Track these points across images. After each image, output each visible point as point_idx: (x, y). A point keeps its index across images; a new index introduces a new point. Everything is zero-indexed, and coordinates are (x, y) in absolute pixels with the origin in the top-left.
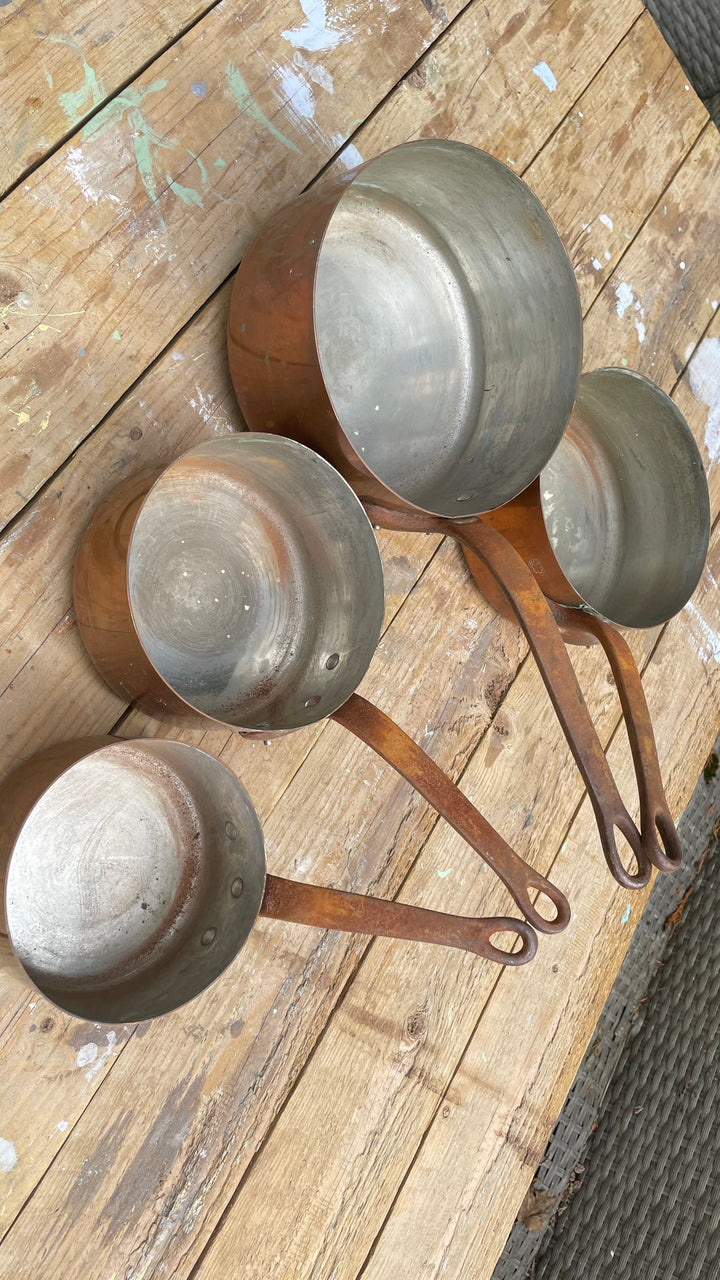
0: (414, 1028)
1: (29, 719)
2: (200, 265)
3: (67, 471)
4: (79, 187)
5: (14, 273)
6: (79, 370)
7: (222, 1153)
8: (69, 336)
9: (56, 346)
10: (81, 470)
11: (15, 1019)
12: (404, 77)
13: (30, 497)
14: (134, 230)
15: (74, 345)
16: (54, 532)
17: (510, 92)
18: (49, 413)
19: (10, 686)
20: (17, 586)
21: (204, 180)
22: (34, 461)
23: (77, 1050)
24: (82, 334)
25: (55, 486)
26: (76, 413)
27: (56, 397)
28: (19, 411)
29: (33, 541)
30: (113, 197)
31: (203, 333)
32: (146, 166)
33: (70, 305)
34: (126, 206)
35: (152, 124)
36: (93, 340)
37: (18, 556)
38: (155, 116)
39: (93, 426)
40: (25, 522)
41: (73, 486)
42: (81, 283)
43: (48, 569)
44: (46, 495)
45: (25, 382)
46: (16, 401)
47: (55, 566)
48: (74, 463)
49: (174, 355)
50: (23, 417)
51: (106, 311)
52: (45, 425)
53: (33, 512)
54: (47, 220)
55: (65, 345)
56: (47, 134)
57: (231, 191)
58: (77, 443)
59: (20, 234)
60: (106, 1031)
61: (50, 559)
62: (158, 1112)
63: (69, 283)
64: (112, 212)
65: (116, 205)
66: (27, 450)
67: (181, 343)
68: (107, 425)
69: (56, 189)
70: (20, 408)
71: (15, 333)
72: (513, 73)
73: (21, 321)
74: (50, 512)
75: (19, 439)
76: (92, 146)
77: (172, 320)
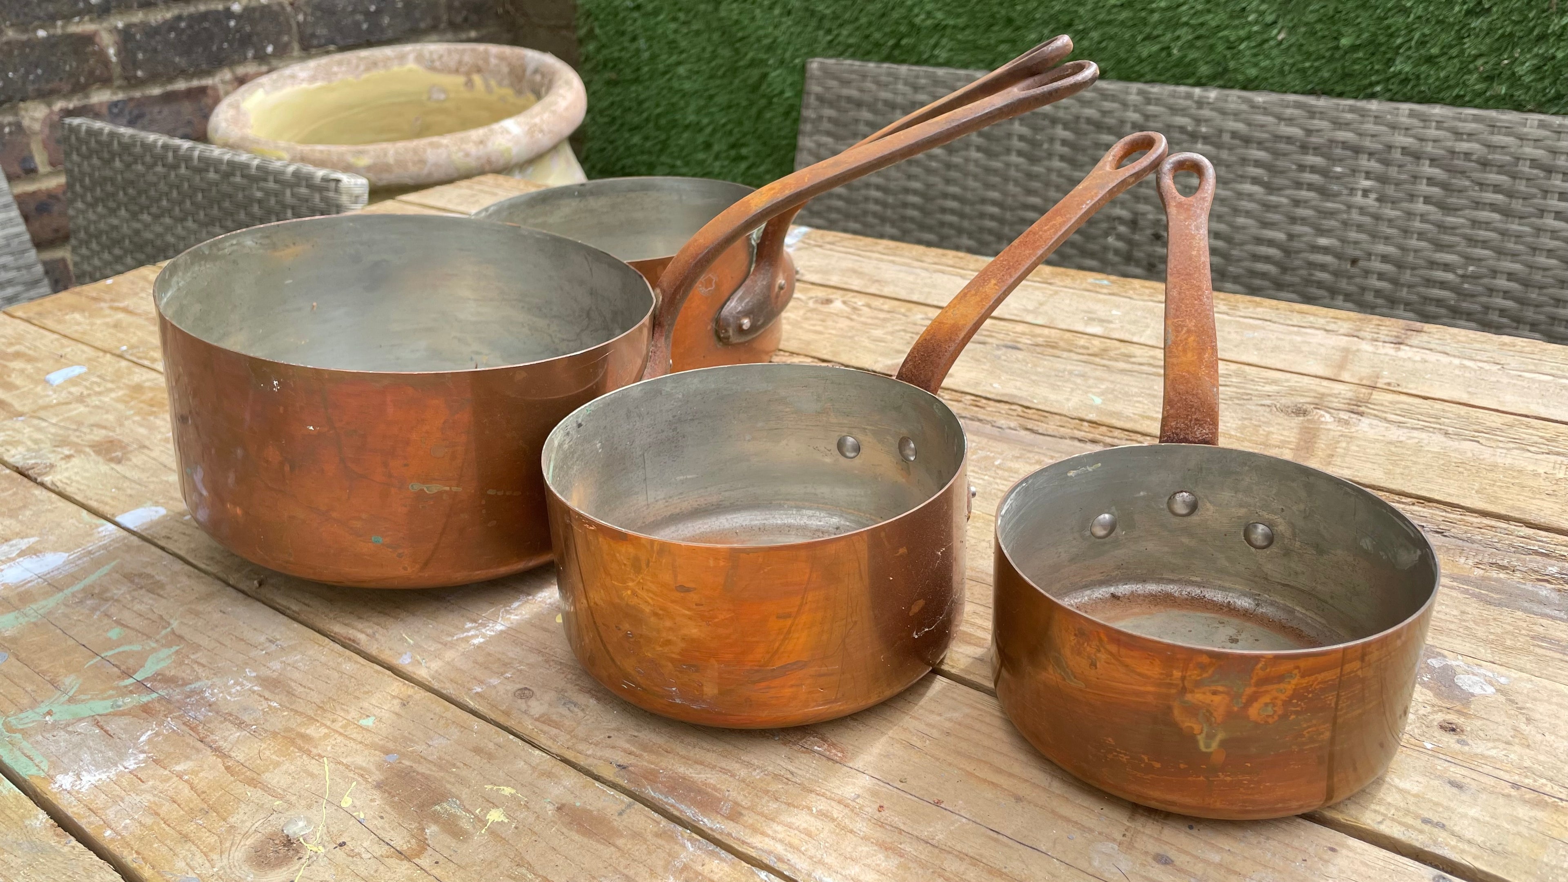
0: (1300, 412)
1: (985, 781)
2: (268, 644)
3: (582, 762)
4: (120, 775)
5: (250, 842)
6: (421, 758)
7: (1542, 554)
8: (362, 773)
9: (379, 786)
10: (581, 747)
11: (1457, 761)
12: (35, 481)
13: (627, 799)
14: (202, 713)
15: (379, 767)
16: (682, 770)
17: (81, 399)
18: (488, 787)
19: (938, 804)
20: (774, 805)
21: (136, 648)
22: (568, 799)
23: (1473, 695)
24: (363, 759)
25: (608, 773)
26: (490, 757)
27: (463, 781)
28: (484, 823)
29: (699, 791)
30: (143, 738)
31: (372, 636)
32: (101, 707)
33: (311, 775)
34: (159, 724)
35: (35, 703)
36: (374, 746)
37: (725, 808)
38: (25, 701)
39: (511, 737)
40: (670, 802)
41: (608, 753)
42: (277, 764)
43: (743, 773)
44: (624, 783)
45: (436, 818)
46: (468, 827)
47: (737, 766)
48: (570, 755)
49: (404, 662)
50: (495, 816)
51: (326, 736)
52: (507, 791)
53: (650, 792)
54: (166, 808)
55: (378, 776)
56: (23, 817)
57: (163, 622)
58: (537, 752)
59: (186, 838)
60: (1431, 669)
61: (724, 771)
62: (1519, 614)
63: (275, 778)
64: (167, 738)
65: (157, 734)
66: (550, 810)
67: (386, 656)
68: (510, 723)
69: (116, 800)
70: (481, 821)
71: (352, 834)
72: (54, 399)
73: (334, 829)
74: (651, 776)
75: (531, 819)
76: (54, 765)
77: (348, 667)
